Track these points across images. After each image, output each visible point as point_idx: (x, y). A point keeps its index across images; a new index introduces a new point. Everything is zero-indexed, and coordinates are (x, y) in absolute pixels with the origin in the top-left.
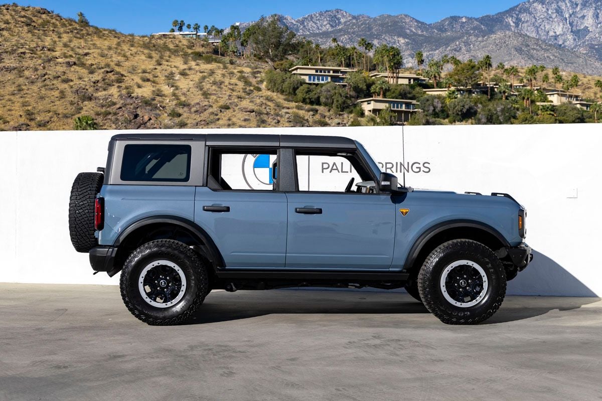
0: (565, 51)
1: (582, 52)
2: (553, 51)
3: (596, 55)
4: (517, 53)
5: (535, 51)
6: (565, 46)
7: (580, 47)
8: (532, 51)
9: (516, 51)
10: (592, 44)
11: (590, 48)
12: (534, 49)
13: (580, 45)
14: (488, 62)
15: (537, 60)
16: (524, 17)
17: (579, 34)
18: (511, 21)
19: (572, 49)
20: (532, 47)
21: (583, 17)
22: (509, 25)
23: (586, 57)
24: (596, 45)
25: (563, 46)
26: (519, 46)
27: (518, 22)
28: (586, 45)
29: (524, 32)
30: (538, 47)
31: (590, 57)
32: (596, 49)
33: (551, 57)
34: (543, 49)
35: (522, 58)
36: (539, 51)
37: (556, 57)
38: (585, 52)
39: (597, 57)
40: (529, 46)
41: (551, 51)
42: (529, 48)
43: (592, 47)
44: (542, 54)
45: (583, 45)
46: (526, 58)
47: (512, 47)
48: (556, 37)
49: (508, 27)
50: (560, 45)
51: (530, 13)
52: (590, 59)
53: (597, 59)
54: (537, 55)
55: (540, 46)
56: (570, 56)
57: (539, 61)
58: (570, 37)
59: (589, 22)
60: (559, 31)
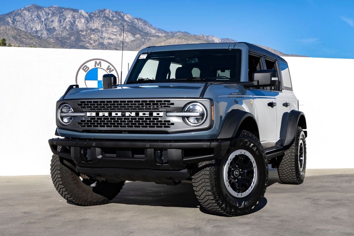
0: (42, 40)
1: (52, 41)
2: (35, 40)
3: (60, 43)
4: (13, 39)
5: (24, 39)
6: (42, 37)
7: (50, 38)
8: (23, 39)
9: (13, 38)
10: (57, 37)
11: (56, 39)
12: (24, 38)
13: (50, 37)
14: (4, 42)
15: (26, 44)
16: (18, 18)
17: (50, 31)
18: (10, 20)
19: (46, 39)
20: (23, 36)
21: (53, 21)
22: (9, 22)
23: (54, 45)
24: (60, 38)
25: (41, 37)
26: (15, 35)
27: (14, 21)
28: (54, 38)
29: (18, 27)
30: (26, 37)
31: (56, 45)
32: (59, 40)
33: (34, 43)
34: (29, 38)
35: (17, 43)
36: (27, 39)
37: (37, 43)
38: (53, 41)
39: (60, 45)
40: (21, 36)
41: (34, 40)
42: (21, 37)
43: (57, 39)
44: (29, 41)
45: (52, 38)
46: (19, 43)
47: (11, 36)
48: (37, 32)
49: (8, 23)
50: (39, 37)
51: (22, 16)
52: (56, 46)
53: (60, 46)
54: (26, 41)
55: (27, 36)
56: (45, 44)
57: (27, 45)
58: (45, 32)
59: (56, 24)
60: (39, 28)
